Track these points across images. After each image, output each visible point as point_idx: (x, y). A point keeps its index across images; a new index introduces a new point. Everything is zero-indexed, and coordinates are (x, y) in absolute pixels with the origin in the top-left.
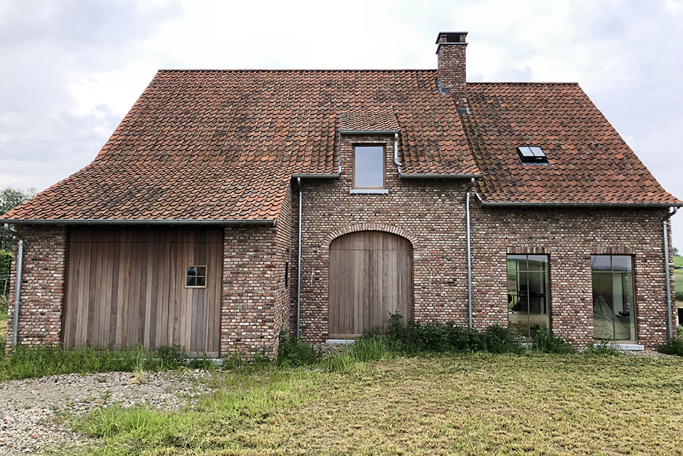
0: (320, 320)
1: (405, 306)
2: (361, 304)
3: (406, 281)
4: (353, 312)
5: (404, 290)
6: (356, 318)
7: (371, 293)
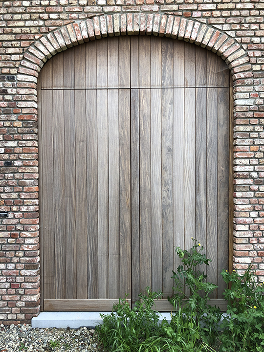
0: (19, 266)
1: (214, 228)
2: (114, 223)
3: (214, 167)
4: (96, 246)
5: (212, 191)
6: (102, 259)
7: (136, 198)
